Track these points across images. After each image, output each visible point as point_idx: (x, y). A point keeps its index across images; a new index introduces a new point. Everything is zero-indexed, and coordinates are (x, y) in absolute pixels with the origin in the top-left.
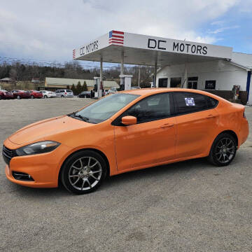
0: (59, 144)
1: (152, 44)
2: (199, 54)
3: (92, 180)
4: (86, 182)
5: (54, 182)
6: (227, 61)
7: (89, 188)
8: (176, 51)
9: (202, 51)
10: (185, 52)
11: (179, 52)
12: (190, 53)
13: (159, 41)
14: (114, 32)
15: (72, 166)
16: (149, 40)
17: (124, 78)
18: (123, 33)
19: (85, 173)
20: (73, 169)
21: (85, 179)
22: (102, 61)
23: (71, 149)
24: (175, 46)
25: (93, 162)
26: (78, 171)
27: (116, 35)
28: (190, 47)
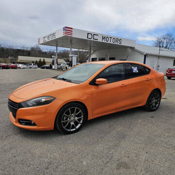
0: (55, 98)
1: (90, 36)
2: (117, 43)
3: (76, 123)
4: (73, 125)
5: (51, 126)
6: (132, 48)
7: (75, 129)
8: (103, 41)
9: (119, 42)
10: (109, 42)
11: (106, 42)
12: (112, 43)
13: (94, 35)
14: (66, 27)
15: (64, 114)
16: (88, 34)
17: (72, 57)
18: (72, 28)
19: (72, 119)
22: (57, 46)
23: (63, 102)
24: (103, 38)
26: (68, 117)
27: (68, 30)
28: (112, 39)
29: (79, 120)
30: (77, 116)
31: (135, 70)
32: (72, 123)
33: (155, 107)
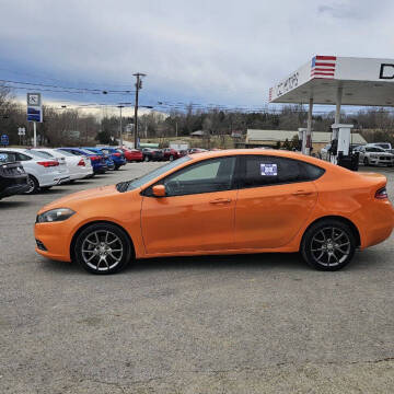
0: (75, 212)
3: (110, 261)
4: (103, 261)
7: (106, 269)
15: (86, 240)
16: (383, 65)
17: (338, 129)
18: (334, 58)
20: (87, 243)
22: (311, 102)
25: (112, 237)
26: (94, 246)
27: (324, 62)
30: (111, 246)
31: (269, 170)
32: (103, 258)
33: (333, 260)
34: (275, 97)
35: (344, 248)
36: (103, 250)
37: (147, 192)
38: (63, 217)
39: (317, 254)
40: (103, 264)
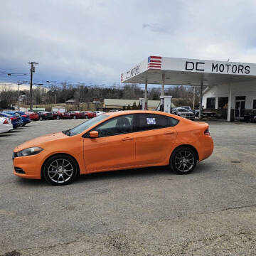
0: (43, 149)
1: (190, 66)
2: (240, 73)
3: (65, 177)
4: (61, 177)
5: (38, 175)
7: (63, 182)
8: (215, 71)
9: (244, 70)
10: (225, 72)
11: (219, 72)
12: (230, 73)
13: (197, 63)
14: (152, 57)
15: (51, 165)
16: (187, 62)
17: (163, 99)
18: (160, 58)
20: (51, 167)
21: (61, 175)
22: (146, 83)
24: (214, 67)
25: (66, 163)
26: (56, 169)
27: (154, 60)
28: (230, 67)
29: (69, 173)
30: (66, 168)
31: (151, 121)
33: (186, 168)
34: (125, 79)
35: (191, 161)
36: (61, 171)
37: (87, 135)
38: (35, 153)
39: (178, 165)
40: (61, 179)
